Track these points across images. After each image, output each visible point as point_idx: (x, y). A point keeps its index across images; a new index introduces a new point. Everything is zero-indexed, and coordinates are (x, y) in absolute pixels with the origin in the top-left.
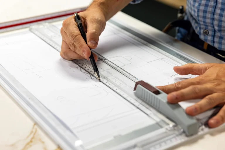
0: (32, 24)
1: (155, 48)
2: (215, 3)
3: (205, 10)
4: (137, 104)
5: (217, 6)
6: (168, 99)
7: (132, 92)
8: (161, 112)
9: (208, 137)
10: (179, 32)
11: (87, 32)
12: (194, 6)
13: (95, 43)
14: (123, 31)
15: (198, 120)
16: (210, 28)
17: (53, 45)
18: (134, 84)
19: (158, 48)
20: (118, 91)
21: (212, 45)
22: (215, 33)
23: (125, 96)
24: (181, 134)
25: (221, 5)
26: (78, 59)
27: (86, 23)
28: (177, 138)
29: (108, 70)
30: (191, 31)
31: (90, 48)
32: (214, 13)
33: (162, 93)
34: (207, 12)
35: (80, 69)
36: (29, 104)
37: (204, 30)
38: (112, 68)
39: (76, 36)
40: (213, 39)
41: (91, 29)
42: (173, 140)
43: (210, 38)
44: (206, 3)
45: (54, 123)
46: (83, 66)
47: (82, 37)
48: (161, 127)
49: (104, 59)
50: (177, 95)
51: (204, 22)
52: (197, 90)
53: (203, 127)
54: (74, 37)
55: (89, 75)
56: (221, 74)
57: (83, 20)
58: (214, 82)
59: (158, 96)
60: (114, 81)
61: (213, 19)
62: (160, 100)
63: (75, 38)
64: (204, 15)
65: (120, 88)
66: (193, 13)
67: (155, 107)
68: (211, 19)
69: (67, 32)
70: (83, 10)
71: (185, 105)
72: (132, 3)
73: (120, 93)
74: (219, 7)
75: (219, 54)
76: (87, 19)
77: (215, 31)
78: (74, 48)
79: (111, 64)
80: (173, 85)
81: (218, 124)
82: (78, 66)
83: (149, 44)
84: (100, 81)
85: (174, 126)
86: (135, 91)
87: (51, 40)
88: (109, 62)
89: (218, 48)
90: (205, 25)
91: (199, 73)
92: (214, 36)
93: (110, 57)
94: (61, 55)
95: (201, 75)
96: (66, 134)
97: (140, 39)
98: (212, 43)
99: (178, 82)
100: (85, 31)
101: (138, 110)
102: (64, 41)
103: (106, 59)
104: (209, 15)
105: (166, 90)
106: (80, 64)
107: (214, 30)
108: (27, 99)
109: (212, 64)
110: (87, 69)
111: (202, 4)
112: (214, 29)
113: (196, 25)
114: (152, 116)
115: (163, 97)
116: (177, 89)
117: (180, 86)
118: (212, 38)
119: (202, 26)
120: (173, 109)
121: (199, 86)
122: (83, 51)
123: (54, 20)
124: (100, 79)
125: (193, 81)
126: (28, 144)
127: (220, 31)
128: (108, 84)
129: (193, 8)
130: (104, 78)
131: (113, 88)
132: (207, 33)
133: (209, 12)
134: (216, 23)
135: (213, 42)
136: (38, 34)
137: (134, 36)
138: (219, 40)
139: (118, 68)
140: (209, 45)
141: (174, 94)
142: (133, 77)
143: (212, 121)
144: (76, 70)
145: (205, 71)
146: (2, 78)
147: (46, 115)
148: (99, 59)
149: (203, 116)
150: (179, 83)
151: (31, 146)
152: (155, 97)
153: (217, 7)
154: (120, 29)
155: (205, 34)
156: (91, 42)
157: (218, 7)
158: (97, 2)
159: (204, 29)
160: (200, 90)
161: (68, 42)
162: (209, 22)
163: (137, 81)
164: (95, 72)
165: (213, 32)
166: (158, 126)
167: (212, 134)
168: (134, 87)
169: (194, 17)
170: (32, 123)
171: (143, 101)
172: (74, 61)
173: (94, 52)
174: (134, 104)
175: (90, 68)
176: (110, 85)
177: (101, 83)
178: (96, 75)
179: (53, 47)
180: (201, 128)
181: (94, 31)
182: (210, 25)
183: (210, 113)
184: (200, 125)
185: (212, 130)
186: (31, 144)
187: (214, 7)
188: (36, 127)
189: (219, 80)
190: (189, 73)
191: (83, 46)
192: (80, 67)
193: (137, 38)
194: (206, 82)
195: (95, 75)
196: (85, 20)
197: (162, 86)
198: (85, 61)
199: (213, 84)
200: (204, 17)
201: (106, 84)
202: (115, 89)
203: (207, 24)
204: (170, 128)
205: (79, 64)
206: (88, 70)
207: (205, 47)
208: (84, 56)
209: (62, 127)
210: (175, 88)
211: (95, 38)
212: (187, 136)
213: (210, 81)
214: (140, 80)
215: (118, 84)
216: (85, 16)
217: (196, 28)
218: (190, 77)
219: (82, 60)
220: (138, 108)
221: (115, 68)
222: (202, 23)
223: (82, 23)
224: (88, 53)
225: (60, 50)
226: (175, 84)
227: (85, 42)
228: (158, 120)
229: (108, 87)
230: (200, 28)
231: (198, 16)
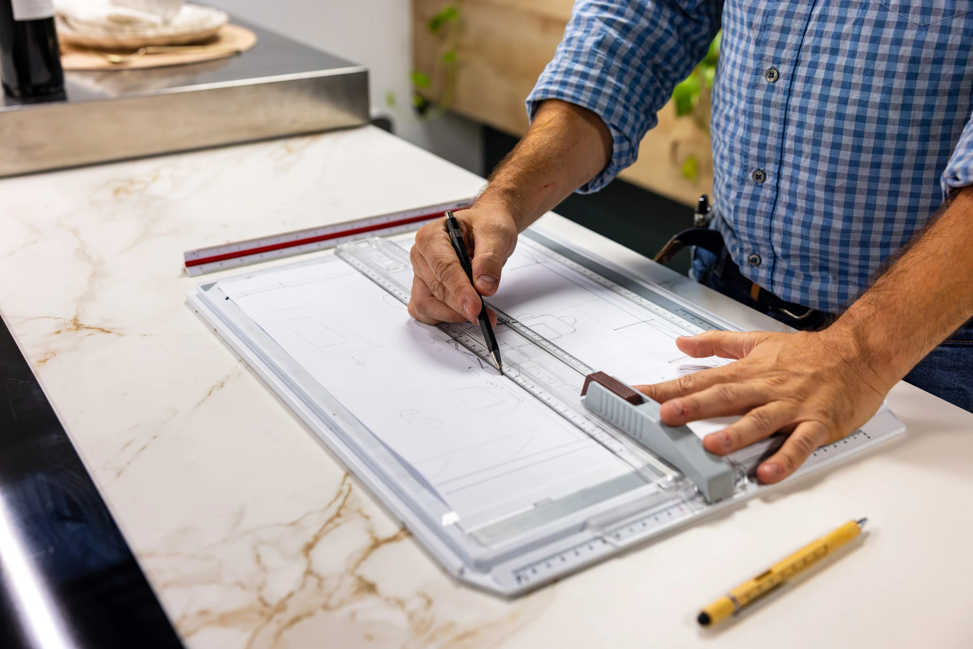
0: (341, 239)
1: (633, 295)
2: (776, 192)
3: (751, 207)
4: (589, 426)
5: (778, 199)
6: (662, 415)
7: (578, 399)
8: (644, 447)
9: (756, 505)
10: (696, 256)
11: (473, 257)
12: (727, 197)
13: (492, 282)
14: (557, 256)
15: (733, 464)
16: (763, 249)
17: (391, 290)
18: (583, 379)
19: (639, 297)
20: (544, 397)
21: (770, 290)
22: (775, 262)
23: (561, 408)
24: (692, 499)
25: (788, 197)
26: (450, 321)
27: (471, 235)
28: (683, 506)
29: (521, 346)
30: (724, 256)
31: (480, 293)
32: (771, 216)
33: (648, 401)
34: (757, 213)
35: (453, 344)
36: (333, 428)
37: (751, 255)
38: (529, 342)
39: (449, 265)
40: (772, 275)
41: (483, 248)
42: (675, 511)
43: (763, 273)
44: (754, 190)
45: (393, 471)
46: (461, 337)
47: (461, 268)
48: (647, 482)
49: (511, 321)
50: (684, 406)
51: (751, 236)
52: (730, 396)
53: (746, 480)
54: (443, 267)
55: (475, 357)
56: (786, 357)
57: (464, 228)
58: (770, 376)
59: (639, 409)
60: (534, 373)
61: (770, 229)
62: (642, 418)
63: (444, 270)
64: (750, 221)
65: (550, 390)
66: (726, 214)
67: (631, 433)
68: (765, 228)
69: (426, 257)
70: (465, 205)
71: (702, 429)
72: (580, 192)
73: (548, 401)
74: (784, 200)
75: (786, 311)
76: (473, 226)
77: (775, 257)
78: (441, 293)
79: (529, 333)
80: (673, 382)
81: (780, 474)
82: (451, 338)
83: (617, 287)
84: (503, 374)
85: (676, 480)
86: (584, 397)
87: (387, 277)
88: (523, 329)
89: (782, 298)
90: (752, 244)
91: (735, 354)
92: (773, 269)
93: (524, 316)
94: (411, 312)
95: (741, 360)
96: (422, 498)
97: (596, 276)
98: (770, 286)
99: (686, 377)
100: (469, 252)
101: (591, 440)
102: (418, 278)
103: (517, 322)
104: (760, 220)
105: (659, 393)
106: (454, 332)
107: (773, 256)
108: (329, 413)
109: (767, 334)
110: (470, 344)
111: (745, 194)
112: (774, 252)
113: (734, 241)
114: (625, 455)
115: (651, 411)
116: (684, 392)
117: (690, 384)
118: (770, 273)
119: (746, 246)
120: (676, 438)
121: (734, 386)
122: (464, 301)
123: (395, 229)
124: (503, 368)
125: (721, 374)
126: (331, 520)
127: (787, 257)
128: (520, 381)
129: (725, 202)
130: (512, 365)
131: (532, 390)
132: (758, 261)
133: (761, 212)
134: (777, 237)
135: (770, 282)
136: (356, 262)
137: (582, 269)
138: (785, 279)
139: (544, 342)
140: (762, 290)
141: (677, 403)
142: (579, 364)
143: (766, 468)
144: (445, 347)
145: (750, 350)
146: (271, 366)
147: (374, 453)
148: (500, 323)
149: (746, 456)
150: (688, 378)
151: (337, 525)
152: (631, 410)
153: (778, 203)
154: (550, 252)
155: (753, 264)
156: (482, 279)
157: (781, 201)
158: (497, 189)
159: (751, 251)
160: (738, 395)
161: (427, 281)
162: (762, 236)
163: (590, 372)
164: (490, 352)
165: (772, 260)
166: (638, 478)
167: (766, 499)
168: (581, 388)
169: (728, 222)
170: (340, 473)
171: (604, 420)
172: (441, 325)
173: (489, 304)
174: (582, 426)
175: (480, 343)
176: (525, 381)
177: (504, 377)
178: (492, 358)
179: (391, 293)
180: (739, 484)
181: (491, 253)
182: (763, 242)
183: (761, 449)
184: (738, 476)
185: (765, 489)
186: (337, 520)
187: (773, 202)
188: (349, 480)
189: (782, 370)
190: (712, 354)
191: (464, 289)
192: (455, 339)
193: (589, 272)
194: (752, 376)
195: (491, 360)
196: (470, 228)
197: (649, 386)
198: (468, 326)
199: (767, 380)
200: (751, 225)
201: (516, 379)
202: (536, 391)
203: (758, 241)
204: (666, 483)
205: (453, 334)
206: (473, 348)
207: (755, 295)
208: (466, 312)
209: (412, 479)
210: (680, 389)
211: (493, 270)
212: (707, 503)
213: (761, 373)
214: (597, 370)
215: (545, 380)
216: (470, 219)
217: (734, 248)
218: (716, 362)
219: (460, 324)
220: (592, 437)
221: (539, 343)
222: (745, 238)
223: (463, 235)
224: (475, 307)
225: (408, 301)
226: (680, 379)
227: (470, 282)
228: (639, 465)
229: (521, 386)
230: (742, 250)
231: (736, 221)
